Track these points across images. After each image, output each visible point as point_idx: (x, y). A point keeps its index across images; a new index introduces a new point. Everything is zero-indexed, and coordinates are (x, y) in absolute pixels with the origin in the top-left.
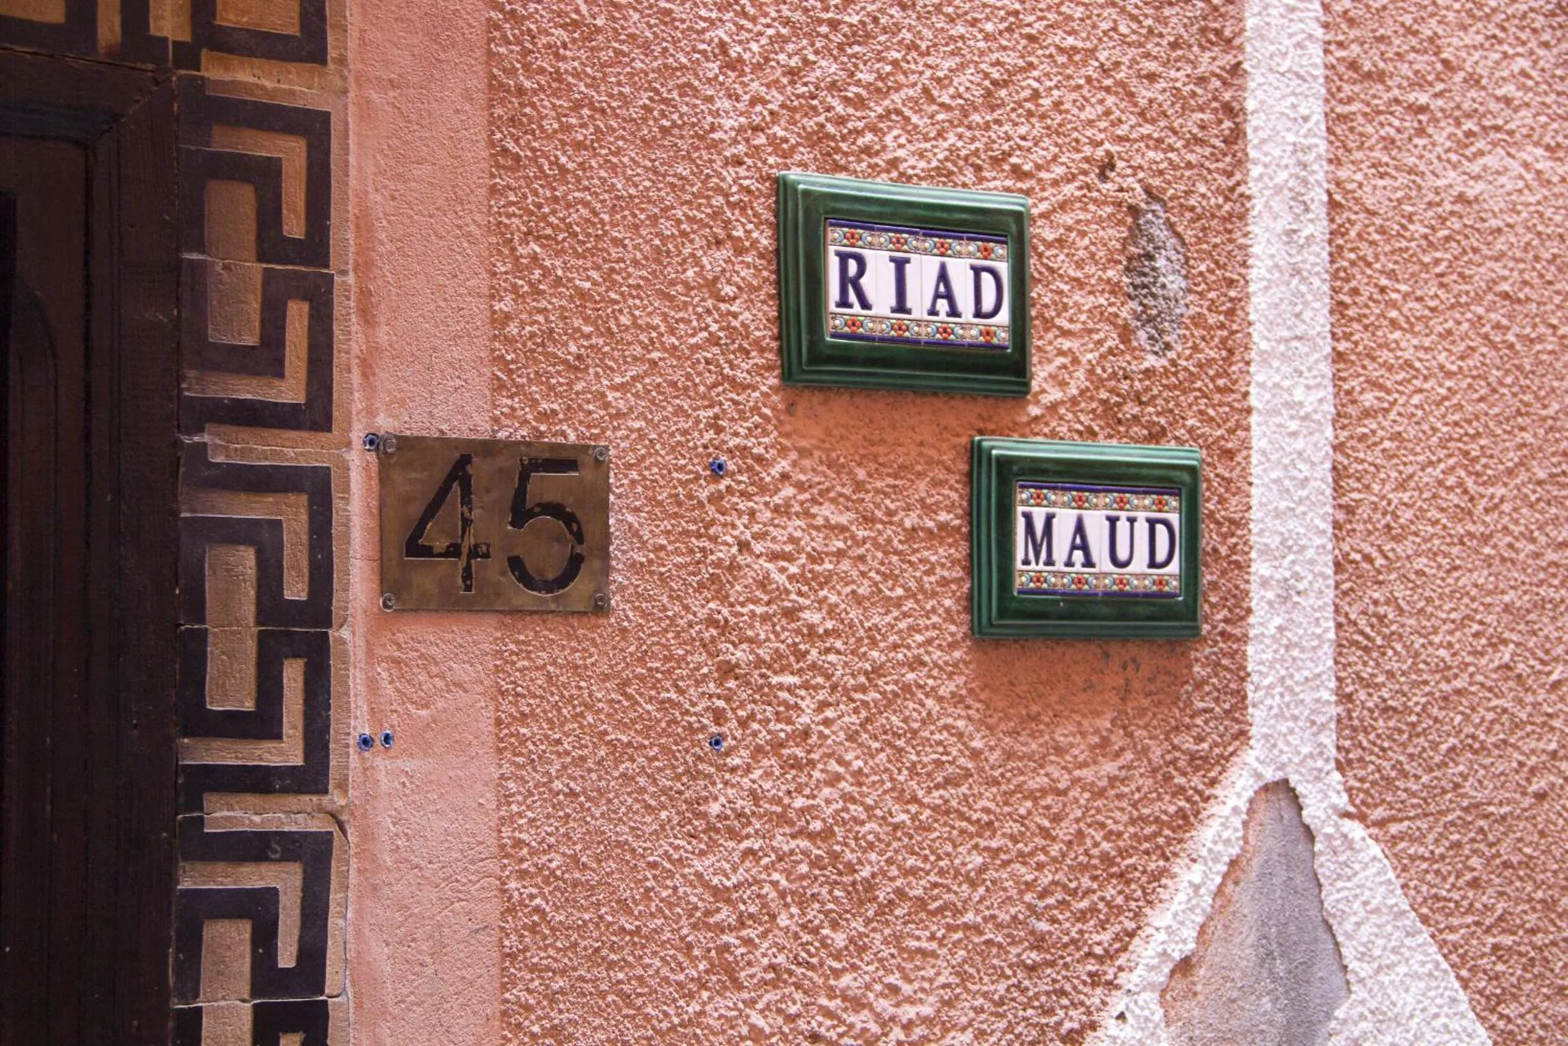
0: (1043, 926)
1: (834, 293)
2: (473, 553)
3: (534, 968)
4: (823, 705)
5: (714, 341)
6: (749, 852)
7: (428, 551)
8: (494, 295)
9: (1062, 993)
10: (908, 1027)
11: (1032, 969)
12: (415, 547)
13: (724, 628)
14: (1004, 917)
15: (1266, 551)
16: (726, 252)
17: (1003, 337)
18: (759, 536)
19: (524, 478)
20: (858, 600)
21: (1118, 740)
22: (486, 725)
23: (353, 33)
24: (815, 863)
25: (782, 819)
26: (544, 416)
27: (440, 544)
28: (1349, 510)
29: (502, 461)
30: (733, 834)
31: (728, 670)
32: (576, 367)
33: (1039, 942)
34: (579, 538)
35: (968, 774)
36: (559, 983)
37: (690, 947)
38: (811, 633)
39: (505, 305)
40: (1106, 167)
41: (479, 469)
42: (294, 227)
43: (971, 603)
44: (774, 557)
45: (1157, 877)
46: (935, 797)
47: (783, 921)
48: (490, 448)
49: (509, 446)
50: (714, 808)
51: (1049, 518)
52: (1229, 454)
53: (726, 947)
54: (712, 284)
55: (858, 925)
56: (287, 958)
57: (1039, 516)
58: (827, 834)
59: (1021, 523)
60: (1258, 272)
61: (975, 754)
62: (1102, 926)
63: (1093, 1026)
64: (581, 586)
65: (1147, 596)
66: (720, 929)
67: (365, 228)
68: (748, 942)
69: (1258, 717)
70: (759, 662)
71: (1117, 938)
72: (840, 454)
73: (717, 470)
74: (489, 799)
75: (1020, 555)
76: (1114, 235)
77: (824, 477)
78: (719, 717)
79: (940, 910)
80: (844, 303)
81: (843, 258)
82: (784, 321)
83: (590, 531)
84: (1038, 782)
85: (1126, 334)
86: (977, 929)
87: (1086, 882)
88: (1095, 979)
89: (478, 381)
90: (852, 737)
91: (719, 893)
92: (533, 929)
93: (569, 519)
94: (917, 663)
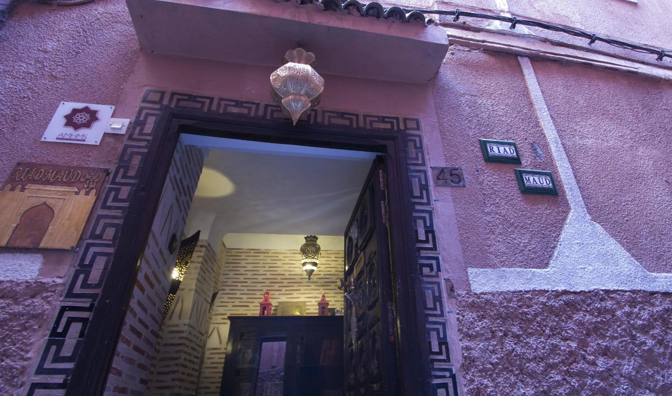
0: (543, 232)
1: (489, 151)
2: (446, 179)
3: (463, 229)
4: (500, 200)
5: (474, 156)
6: (492, 217)
7: (440, 179)
8: (444, 152)
9: (549, 242)
10: (524, 243)
11: (543, 238)
12: (438, 178)
13: (483, 189)
14: (536, 230)
15: (566, 184)
16: (474, 147)
17: (515, 156)
18: (486, 179)
19: (451, 171)
20: (502, 187)
21: (549, 208)
22: (451, 199)
23: (423, 128)
24: (503, 220)
25: (497, 213)
26: (453, 165)
27: (441, 178)
28: (579, 181)
29: (448, 169)
30: (489, 215)
31: (484, 194)
32: (456, 159)
33: (543, 234)
34: (460, 178)
35: (525, 211)
36: (467, 231)
37: (486, 228)
38: (496, 191)
39: (446, 153)
40: (526, 139)
41: (445, 170)
42: (418, 145)
43: (520, 189)
44: (488, 181)
45: (561, 227)
46: (521, 213)
47: (500, 226)
48: (446, 168)
49: (449, 168)
50: (486, 211)
51: (529, 178)
52: (556, 173)
53: (491, 229)
54: (473, 150)
55: (512, 229)
56: (428, 225)
57: (527, 177)
58: (504, 216)
59: (524, 178)
60: (553, 151)
61: (526, 208)
62: (554, 233)
63: (556, 247)
64: (461, 184)
65: (547, 188)
66: (490, 226)
67: (427, 146)
68: (495, 229)
69: (572, 206)
70: (489, 194)
71: (557, 235)
72: (495, 170)
73: (478, 171)
74: (453, 208)
75: (525, 182)
76: (530, 147)
77: (493, 172)
78: (484, 200)
79: (525, 228)
80: (491, 151)
81: (490, 147)
82: (483, 155)
83: (461, 177)
84: (537, 212)
85: (535, 157)
86: (532, 231)
87: (549, 226)
88: (555, 240)
89: (444, 161)
90: (505, 204)
91: (489, 222)
92: (462, 224)
93: (458, 176)
94: (513, 196)
